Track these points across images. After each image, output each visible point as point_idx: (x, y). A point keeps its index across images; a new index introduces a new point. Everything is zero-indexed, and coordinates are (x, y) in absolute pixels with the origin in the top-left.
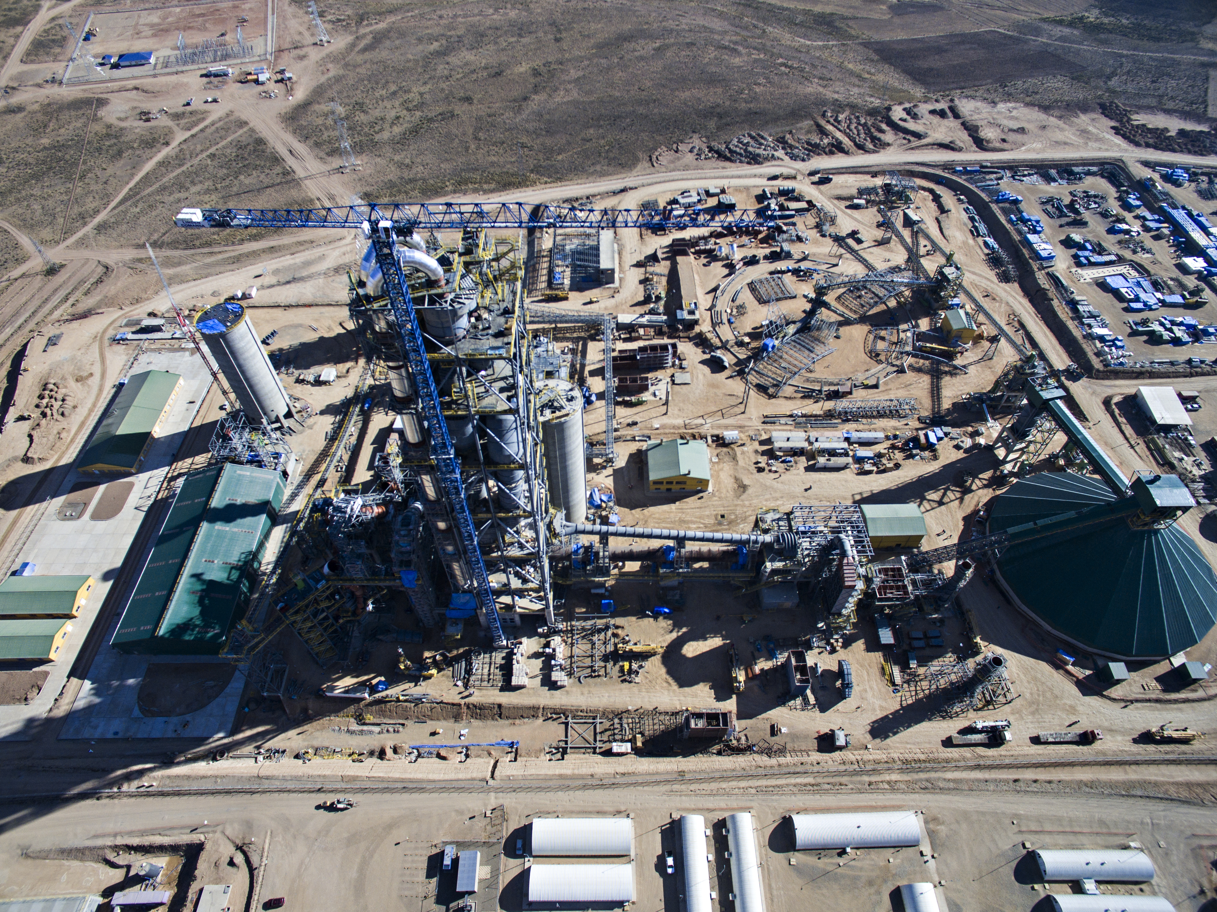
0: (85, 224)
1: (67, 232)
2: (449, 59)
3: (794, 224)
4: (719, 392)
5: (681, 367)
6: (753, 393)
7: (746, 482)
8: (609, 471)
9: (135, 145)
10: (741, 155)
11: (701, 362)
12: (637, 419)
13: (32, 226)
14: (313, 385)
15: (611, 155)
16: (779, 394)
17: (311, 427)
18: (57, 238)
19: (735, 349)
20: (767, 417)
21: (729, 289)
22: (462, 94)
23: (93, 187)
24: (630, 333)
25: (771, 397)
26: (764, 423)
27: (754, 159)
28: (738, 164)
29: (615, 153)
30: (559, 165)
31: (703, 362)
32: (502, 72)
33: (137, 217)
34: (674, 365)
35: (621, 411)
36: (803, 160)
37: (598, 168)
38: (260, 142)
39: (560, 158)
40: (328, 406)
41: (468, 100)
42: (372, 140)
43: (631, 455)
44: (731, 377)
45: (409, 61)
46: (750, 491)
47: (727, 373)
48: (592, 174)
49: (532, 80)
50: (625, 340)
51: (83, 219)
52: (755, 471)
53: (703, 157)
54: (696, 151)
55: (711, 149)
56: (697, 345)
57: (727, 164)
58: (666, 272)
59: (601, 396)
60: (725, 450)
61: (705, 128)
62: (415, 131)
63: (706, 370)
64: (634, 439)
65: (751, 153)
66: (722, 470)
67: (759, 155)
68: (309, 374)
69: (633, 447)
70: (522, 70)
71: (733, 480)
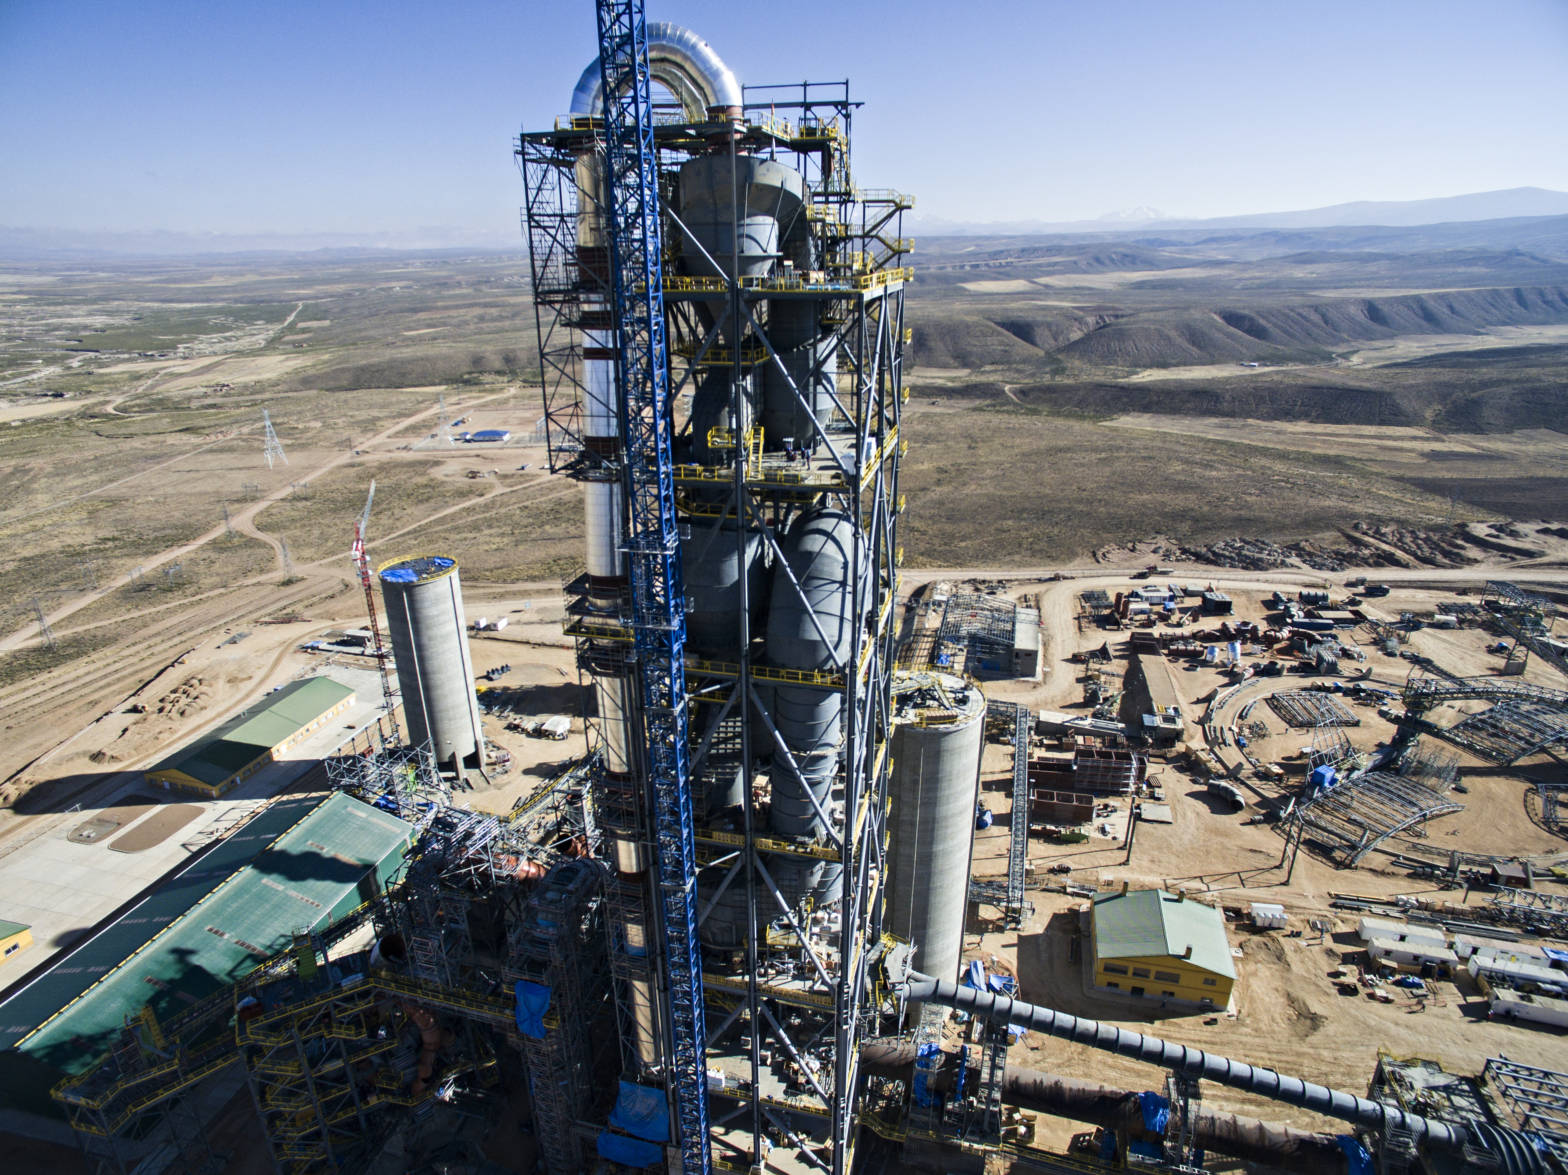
3: (1335, 637)
4: (1231, 843)
5: (1152, 796)
6: (1302, 855)
7: (1316, 1007)
8: (1011, 937)
10: (1231, 558)
11: (1187, 795)
12: (1067, 862)
14: (529, 735)
15: (1036, 547)
16: (1358, 862)
17: (499, 787)
19: (1255, 783)
20: (1338, 897)
21: (1231, 701)
24: (1060, 739)
25: (1339, 865)
26: (1334, 905)
27: (1254, 564)
28: (1227, 568)
29: (1043, 545)
30: (960, 552)
31: (1193, 795)
34: (1138, 792)
35: (1037, 847)
36: (1333, 570)
37: (1017, 558)
39: (963, 544)
40: (540, 765)
43: (1056, 917)
44: (1252, 822)
46: (1330, 1028)
47: (1242, 816)
48: (1008, 563)
49: (935, 476)
50: (1049, 748)
52: (1334, 991)
53: (1173, 558)
54: (1161, 552)
55: (1184, 551)
56: (1181, 770)
57: (1211, 567)
58: (1122, 672)
59: (1002, 820)
60: (1256, 938)
61: (1175, 530)
63: (1202, 808)
64: (1063, 891)
65: (1247, 557)
66: (1254, 974)
67: (1261, 560)
68: (530, 723)
69: (1062, 904)
71: (1283, 1000)
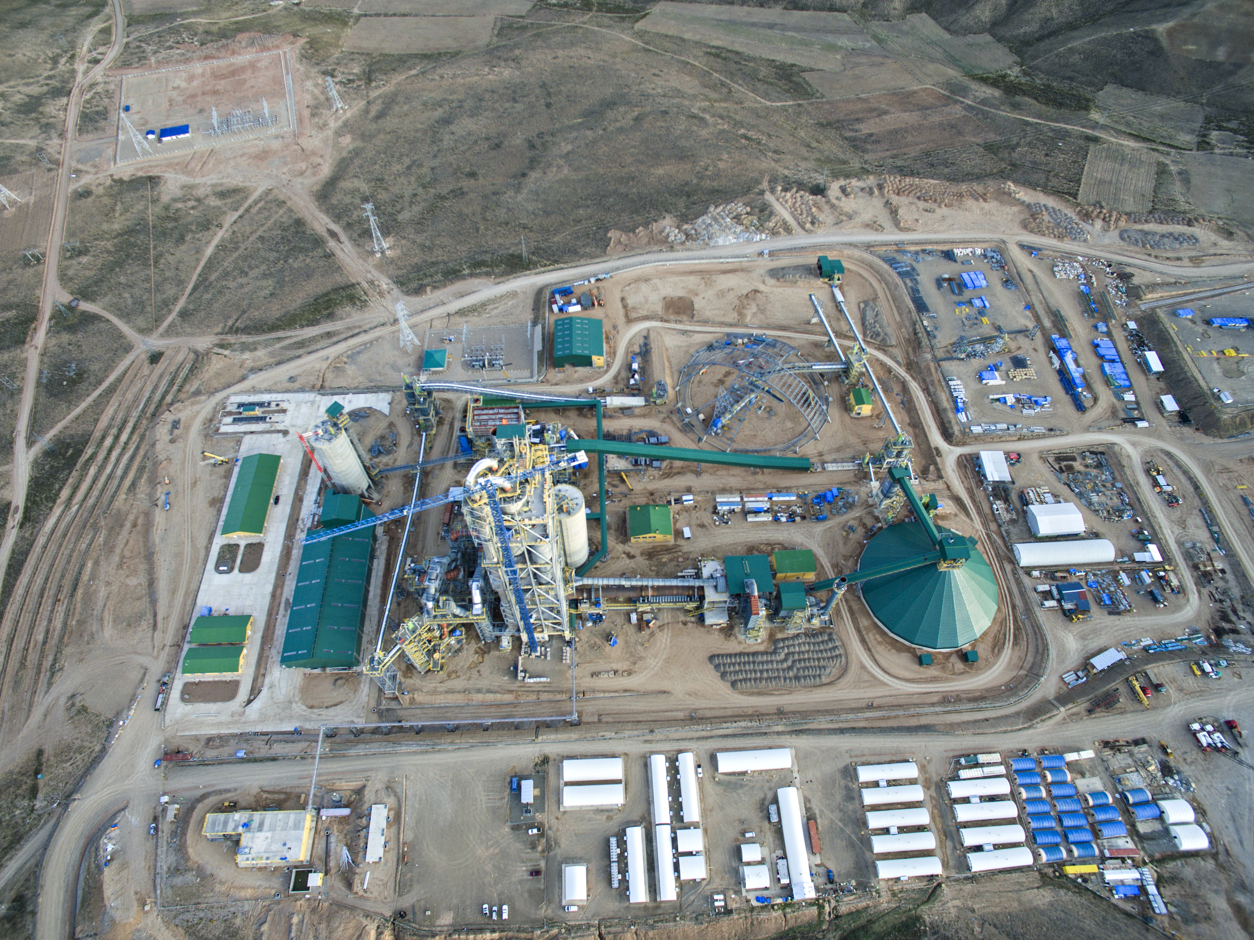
0: (170, 311)
1: (158, 320)
2: (453, 128)
9: (194, 228)
13: (128, 314)
18: (150, 326)
22: (468, 169)
23: (168, 274)
32: (501, 143)
33: (210, 302)
38: (299, 223)
39: (556, 239)
41: (472, 175)
42: (395, 220)
45: (417, 131)
49: (529, 154)
51: (167, 304)
61: (676, 207)
62: (432, 210)
70: (518, 142)
